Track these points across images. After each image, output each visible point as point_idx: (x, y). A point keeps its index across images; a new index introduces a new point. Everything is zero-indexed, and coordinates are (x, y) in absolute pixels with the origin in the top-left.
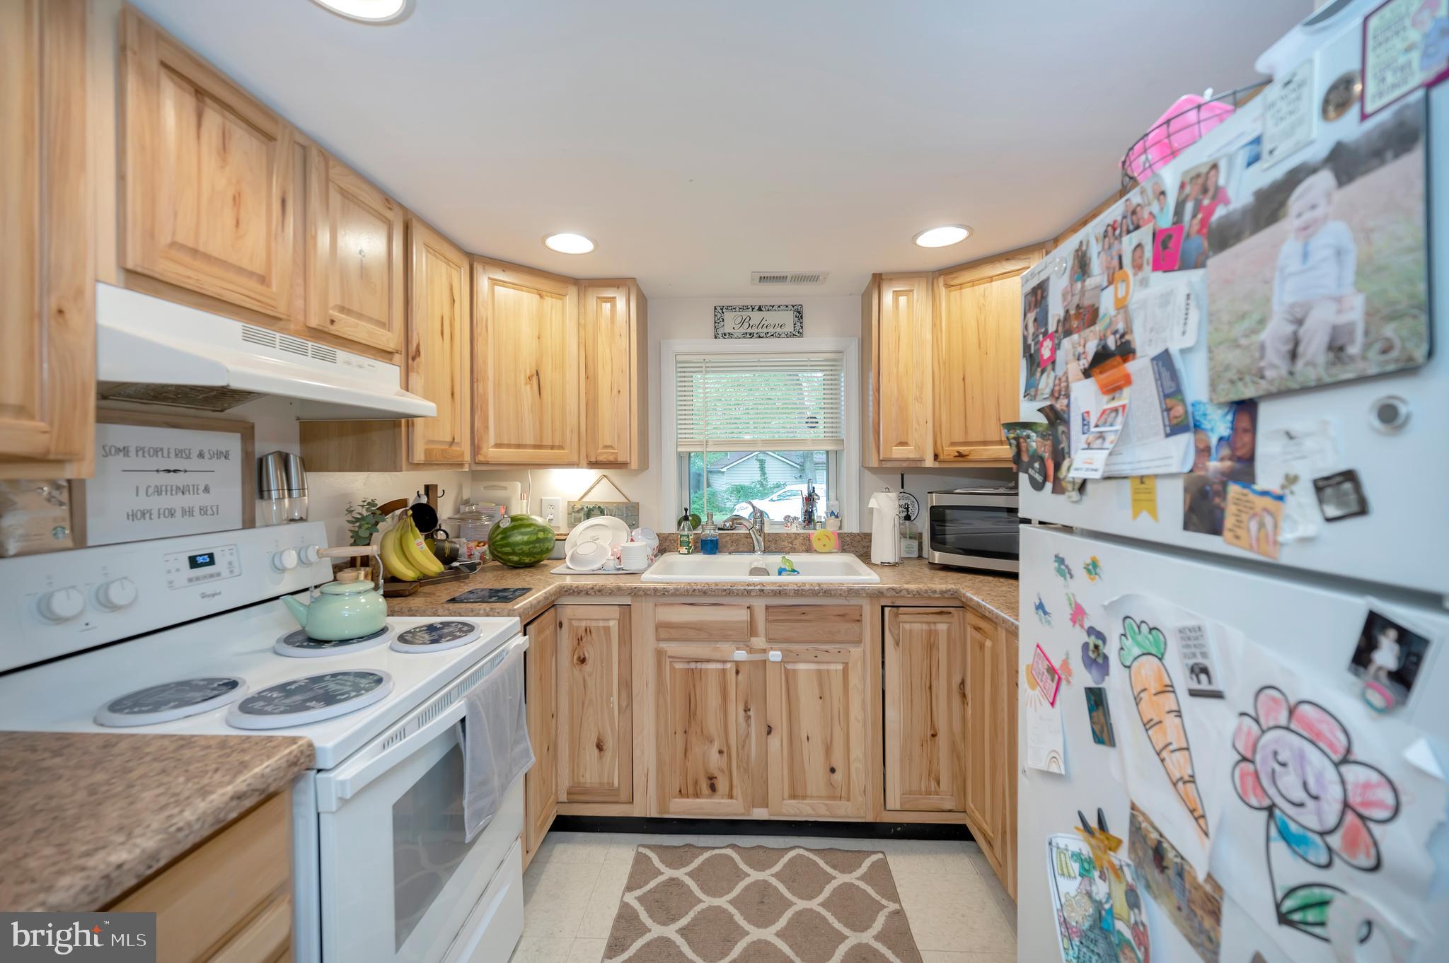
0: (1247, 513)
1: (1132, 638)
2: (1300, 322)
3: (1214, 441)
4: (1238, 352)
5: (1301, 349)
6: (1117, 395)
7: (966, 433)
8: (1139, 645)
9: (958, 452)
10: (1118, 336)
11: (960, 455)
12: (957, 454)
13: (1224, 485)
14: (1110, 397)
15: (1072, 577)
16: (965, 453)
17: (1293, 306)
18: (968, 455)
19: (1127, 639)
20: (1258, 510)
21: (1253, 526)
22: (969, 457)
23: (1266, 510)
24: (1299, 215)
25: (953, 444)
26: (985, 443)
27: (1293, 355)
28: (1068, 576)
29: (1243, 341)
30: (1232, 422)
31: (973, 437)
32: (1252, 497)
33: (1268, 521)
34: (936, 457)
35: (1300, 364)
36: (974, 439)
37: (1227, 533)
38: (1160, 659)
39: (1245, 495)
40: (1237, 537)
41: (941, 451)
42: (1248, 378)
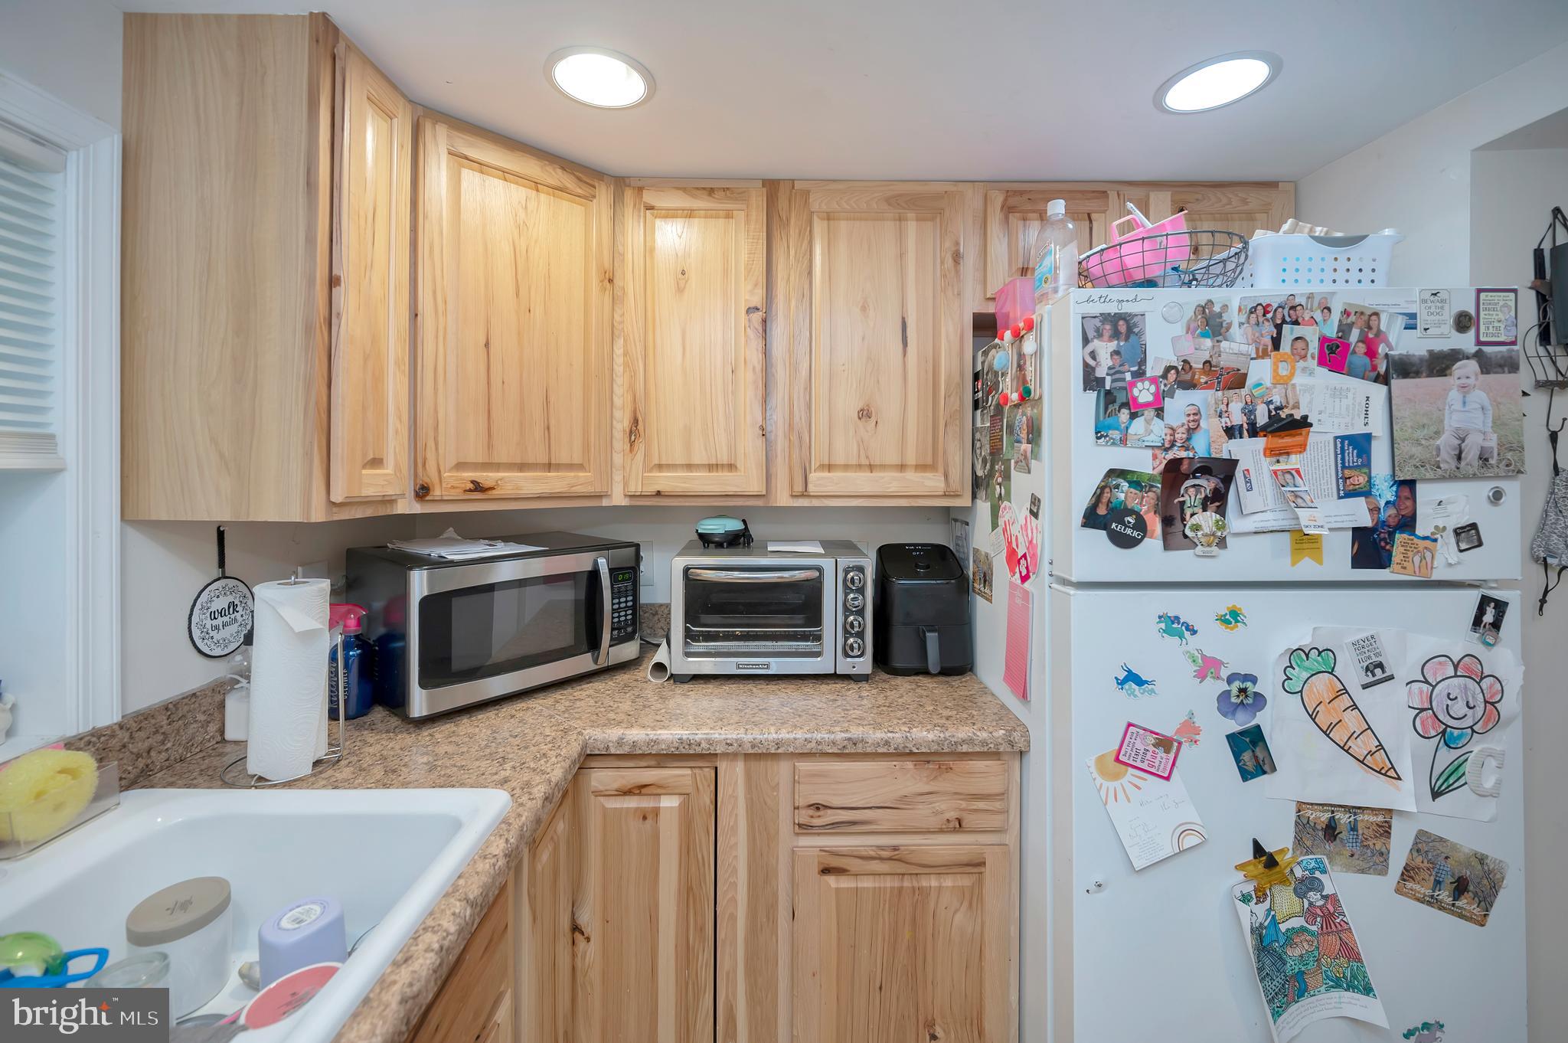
0: (1412, 551)
1: (1299, 666)
2: (1463, 441)
3: (1382, 504)
4: (1420, 448)
5: (1463, 455)
6: (1281, 459)
7: (490, 446)
8: (1306, 669)
9: (473, 482)
10: (1272, 407)
11: (477, 487)
12: (471, 486)
13: (1392, 535)
14: (1274, 459)
15: (1194, 632)
16: (487, 484)
17: (1458, 429)
18: (492, 488)
19: (1294, 669)
20: (1421, 549)
21: (1417, 559)
22: (494, 492)
23: (1426, 548)
24: (1459, 378)
25: (460, 466)
26: (522, 467)
27: (1459, 458)
28: (1187, 634)
29: (1423, 442)
30: (1396, 492)
31: (502, 455)
32: (1416, 540)
33: (1428, 555)
34: (423, 492)
35: (1463, 463)
36: (504, 459)
37: (1394, 566)
38: (1331, 673)
39: (1412, 540)
40: (1405, 568)
41: (436, 480)
42: (1428, 466)
